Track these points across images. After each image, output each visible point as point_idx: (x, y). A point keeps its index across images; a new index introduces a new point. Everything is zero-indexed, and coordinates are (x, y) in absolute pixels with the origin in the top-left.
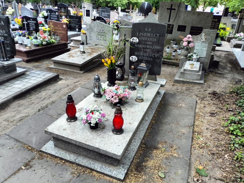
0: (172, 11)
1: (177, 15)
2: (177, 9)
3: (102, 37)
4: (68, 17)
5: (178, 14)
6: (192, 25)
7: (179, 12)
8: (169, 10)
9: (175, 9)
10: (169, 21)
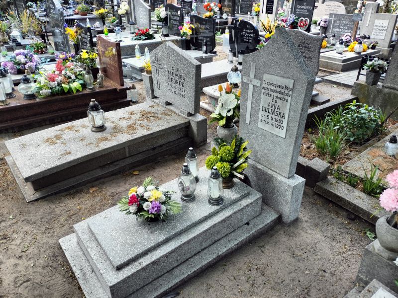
3: (178, 86)
4: (194, 20)
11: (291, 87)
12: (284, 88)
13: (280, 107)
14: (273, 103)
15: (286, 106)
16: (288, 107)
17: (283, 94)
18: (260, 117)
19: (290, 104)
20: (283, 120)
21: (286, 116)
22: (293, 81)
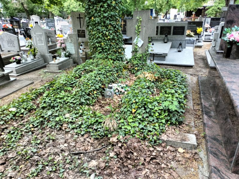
0: (81, 19)
1: (84, 22)
3: (12, 44)
4: (4, 30)
8: (79, 19)
9: (82, 18)
10: (81, 28)
12: (41, 35)
13: (41, 39)
18: (38, 43)
19: (43, 37)
20: (43, 41)
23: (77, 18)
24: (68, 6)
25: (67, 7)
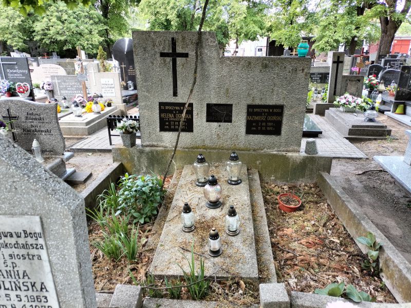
0: (179, 60)
1: (195, 72)
2: (192, 54)
5: (198, 70)
6: (250, 102)
7: (203, 62)
8: (169, 60)
9: (186, 55)
10: (175, 94)
11: (38, 229)
12: (23, 235)
13: (27, 272)
14: (8, 269)
15: (41, 267)
16: (47, 268)
17: (25, 246)
19: (50, 261)
20: (46, 294)
21: (50, 285)
22: (37, 219)
23: (163, 55)
24: (42, 30)
25: (41, 32)
